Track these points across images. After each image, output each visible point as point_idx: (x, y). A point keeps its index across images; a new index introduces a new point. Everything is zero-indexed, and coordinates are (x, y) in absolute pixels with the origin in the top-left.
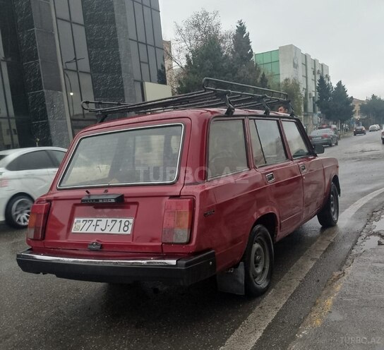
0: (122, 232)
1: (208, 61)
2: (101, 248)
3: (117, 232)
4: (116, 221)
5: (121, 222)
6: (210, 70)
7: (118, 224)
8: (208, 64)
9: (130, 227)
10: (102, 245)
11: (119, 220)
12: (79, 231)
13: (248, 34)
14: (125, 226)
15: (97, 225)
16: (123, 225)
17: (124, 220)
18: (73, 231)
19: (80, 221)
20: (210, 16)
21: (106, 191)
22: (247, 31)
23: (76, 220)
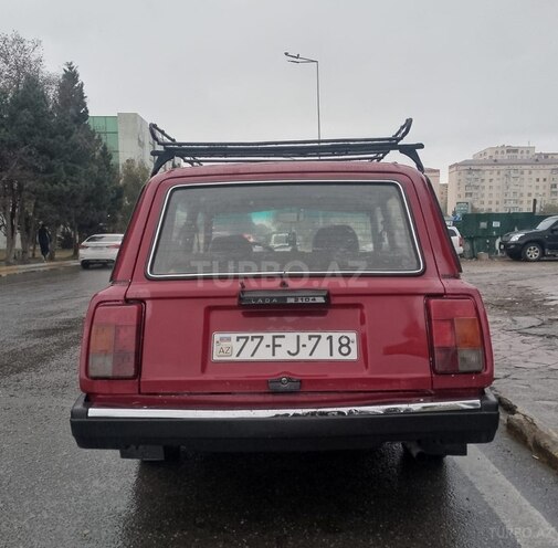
0: (337, 356)
1: (26, 111)
2: (300, 387)
3: (328, 357)
4: (319, 337)
5: (330, 338)
6: (29, 125)
7: (324, 343)
8: (26, 116)
9: (354, 347)
10: (301, 381)
11: (325, 335)
12: (234, 358)
13: (82, 84)
14: (342, 345)
15: (275, 346)
16: (336, 345)
17: (336, 336)
18: (215, 358)
19: (229, 339)
20: (28, 45)
21: (283, 284)
22: (81, 79)
23: (217, 336)
